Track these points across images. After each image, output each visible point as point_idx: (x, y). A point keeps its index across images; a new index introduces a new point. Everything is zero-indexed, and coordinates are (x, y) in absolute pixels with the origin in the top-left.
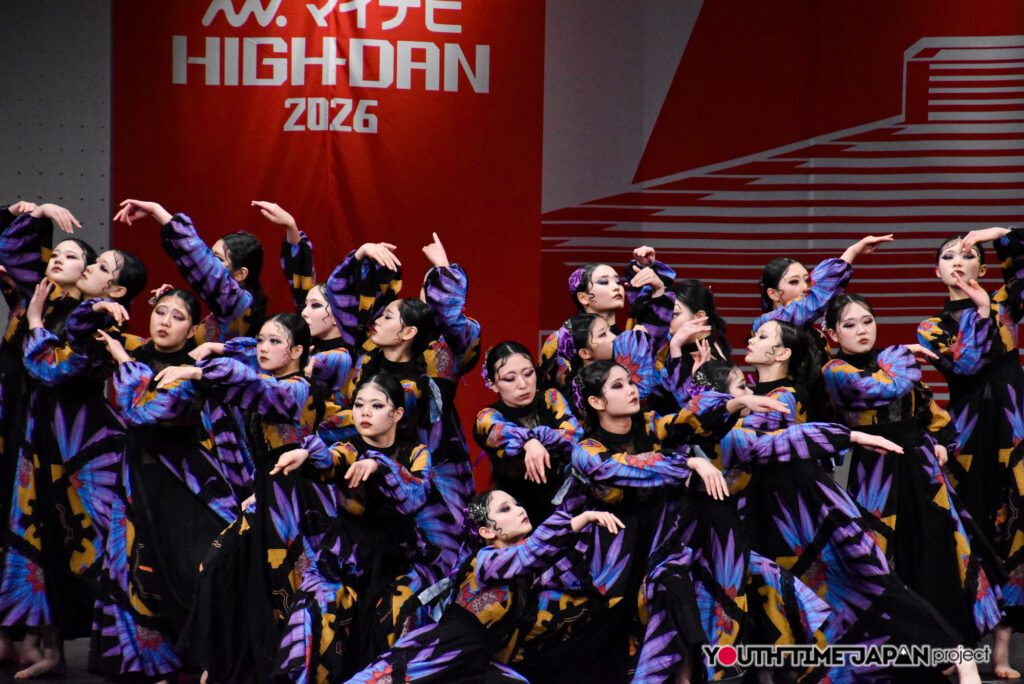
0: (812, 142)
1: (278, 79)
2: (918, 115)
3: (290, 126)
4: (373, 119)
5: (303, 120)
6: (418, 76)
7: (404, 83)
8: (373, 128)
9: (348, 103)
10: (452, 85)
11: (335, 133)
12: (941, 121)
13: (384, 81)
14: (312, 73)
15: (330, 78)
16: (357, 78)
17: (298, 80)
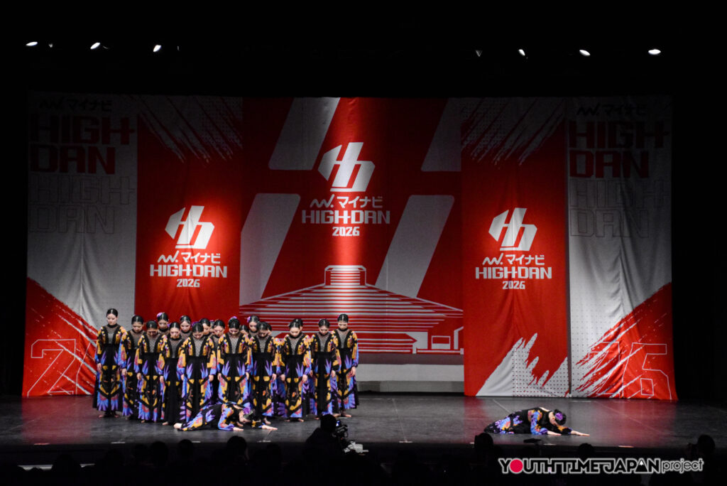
0: (304, 289)
1: (176, 275)
2: (328, 283)
3: (178, 286)
4: (199, 284)
5: (181, 284)
6: (210, 274)
7: (206, 275)
8: (199, 286)
9: (192, 280)
10: (218, 276)
11: (189, 288)
12: (333, 285)
13: (201, 275)
14: (184, 273)
15: (188, 274)
16: (195, 274)
17: (181, 275)
